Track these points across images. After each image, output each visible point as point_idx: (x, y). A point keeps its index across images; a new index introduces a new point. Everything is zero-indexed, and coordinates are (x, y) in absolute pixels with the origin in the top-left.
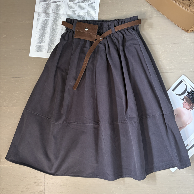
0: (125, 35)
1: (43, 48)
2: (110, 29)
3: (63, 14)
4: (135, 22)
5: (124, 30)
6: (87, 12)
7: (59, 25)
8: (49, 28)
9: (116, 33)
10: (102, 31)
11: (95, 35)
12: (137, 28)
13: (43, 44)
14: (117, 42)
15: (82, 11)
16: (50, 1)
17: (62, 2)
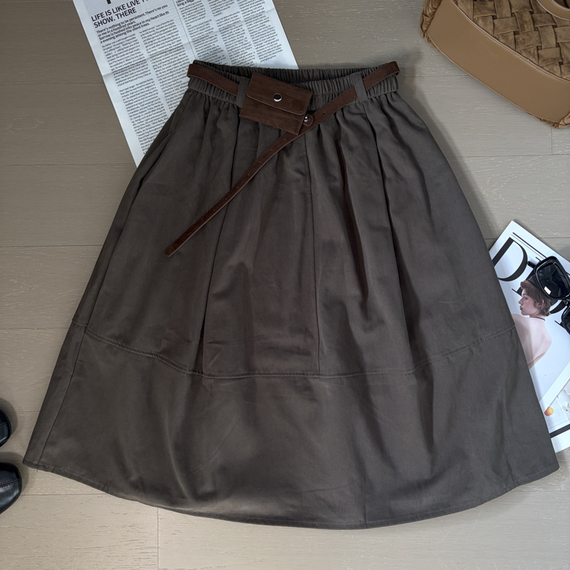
3: (180, 48)
6: (240, 10)
15: (226, 13)
16: (129, 28)
17: (161, 15)
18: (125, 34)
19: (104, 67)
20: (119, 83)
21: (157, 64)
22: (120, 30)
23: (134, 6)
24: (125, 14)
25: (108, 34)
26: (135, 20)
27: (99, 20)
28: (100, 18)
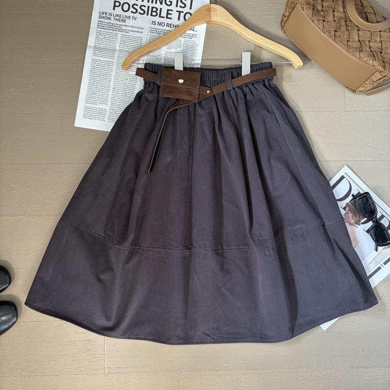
0: (249, 94)
1: (101, 113)
5: (247, 85)
7: (130, 72)
15: (173, 50)
16: (117, 28)
17: (138, 32)
18: (113, 30)
19: (91, 41)
20: (94, 54)
21: (121, 56)
22: (111, 27)
23: (126, 19)
24: (119, 20)
25: (103, 25)
26: (122, 26)
27: (103, 15)
28: (104, 14)
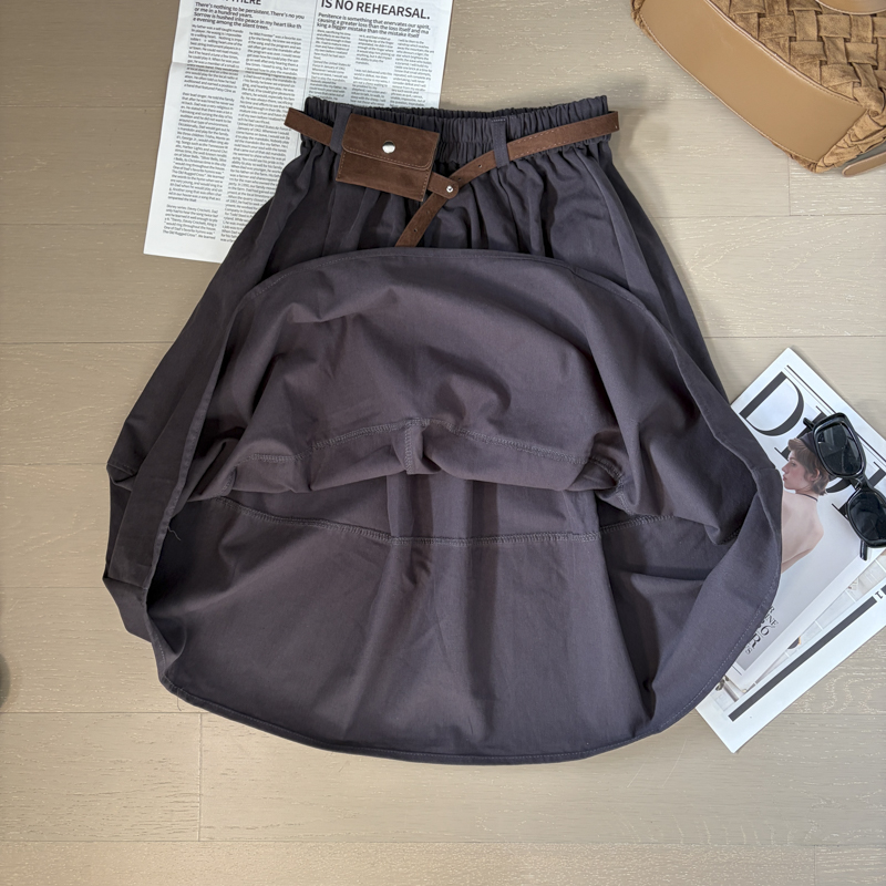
0: (551, 176)
1: (205, 220)
2: (490, 149)
3: (290, 79)
4: (591, 122)
5: (546, 156)
6: (393, 73)
7: (273, 123)
8: (231, 136)
9: (512, 166)
10: (453, 159)
11: (423, 174)
12: (603, 147)
13: (202, 204)
14: (516, 207)
15: (373, 67)
16: (240, 19)
17: (290, 25)
18: (231, 24)
22: (227, 16)
25: (208, 13)
